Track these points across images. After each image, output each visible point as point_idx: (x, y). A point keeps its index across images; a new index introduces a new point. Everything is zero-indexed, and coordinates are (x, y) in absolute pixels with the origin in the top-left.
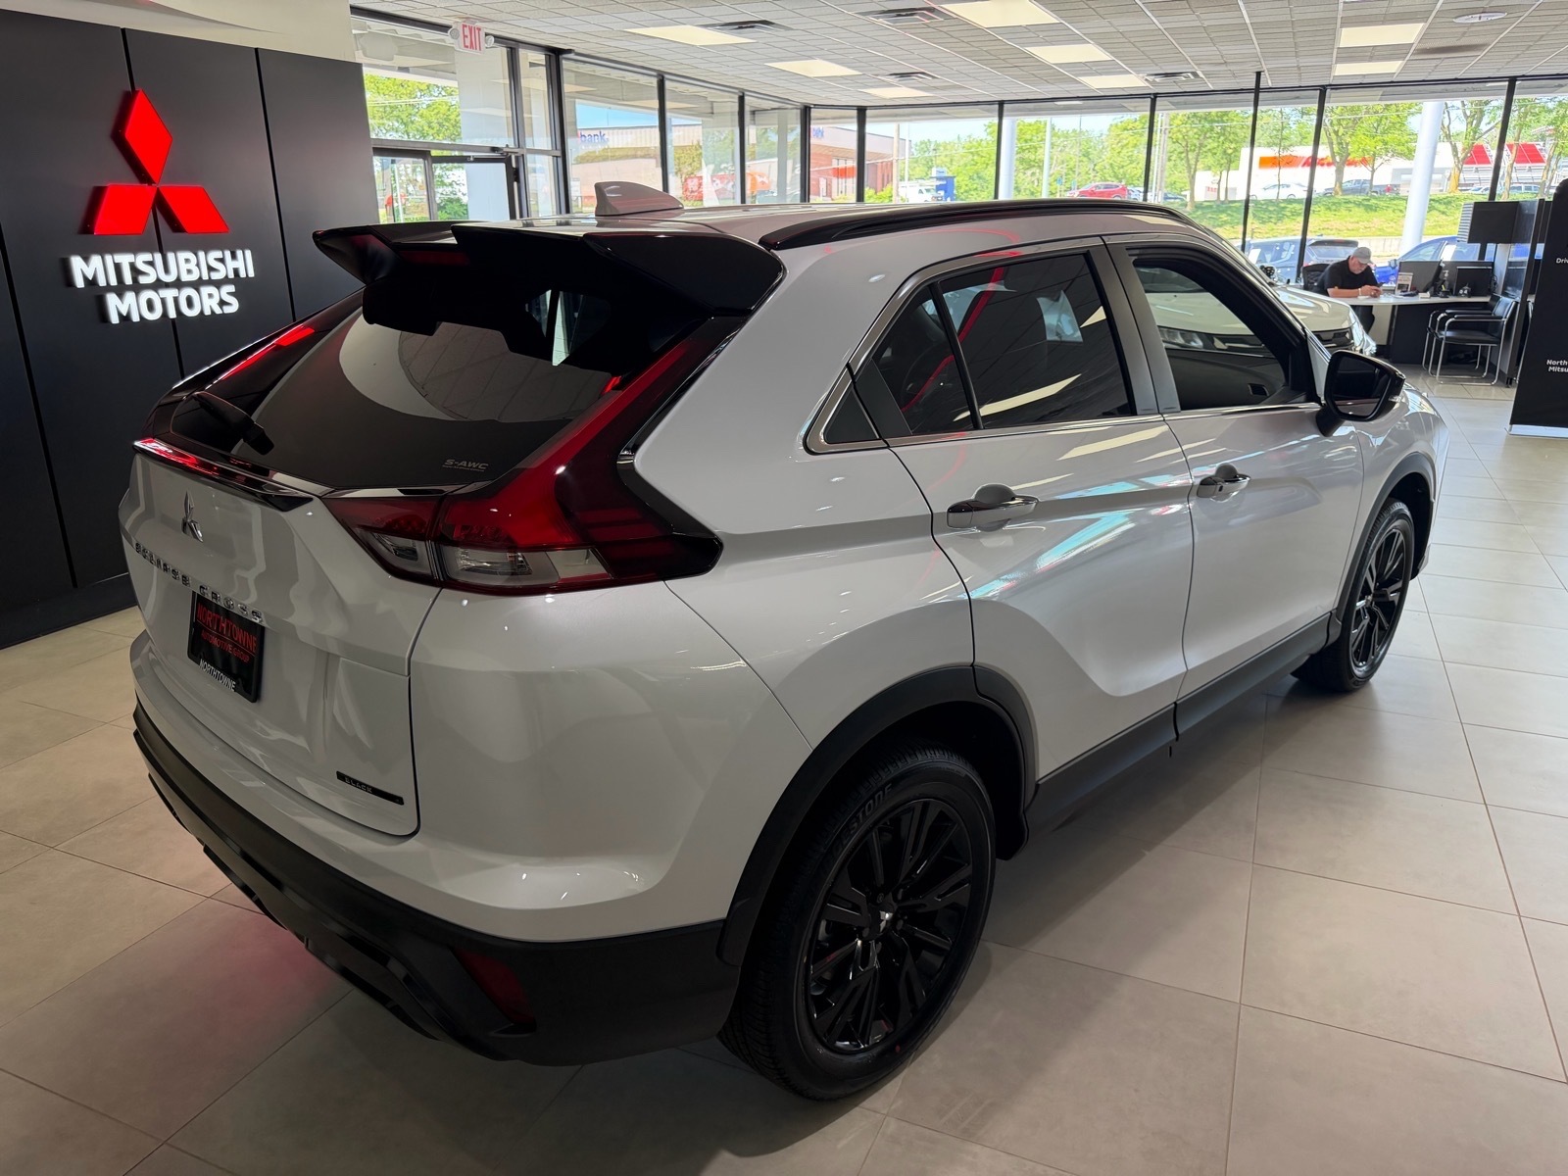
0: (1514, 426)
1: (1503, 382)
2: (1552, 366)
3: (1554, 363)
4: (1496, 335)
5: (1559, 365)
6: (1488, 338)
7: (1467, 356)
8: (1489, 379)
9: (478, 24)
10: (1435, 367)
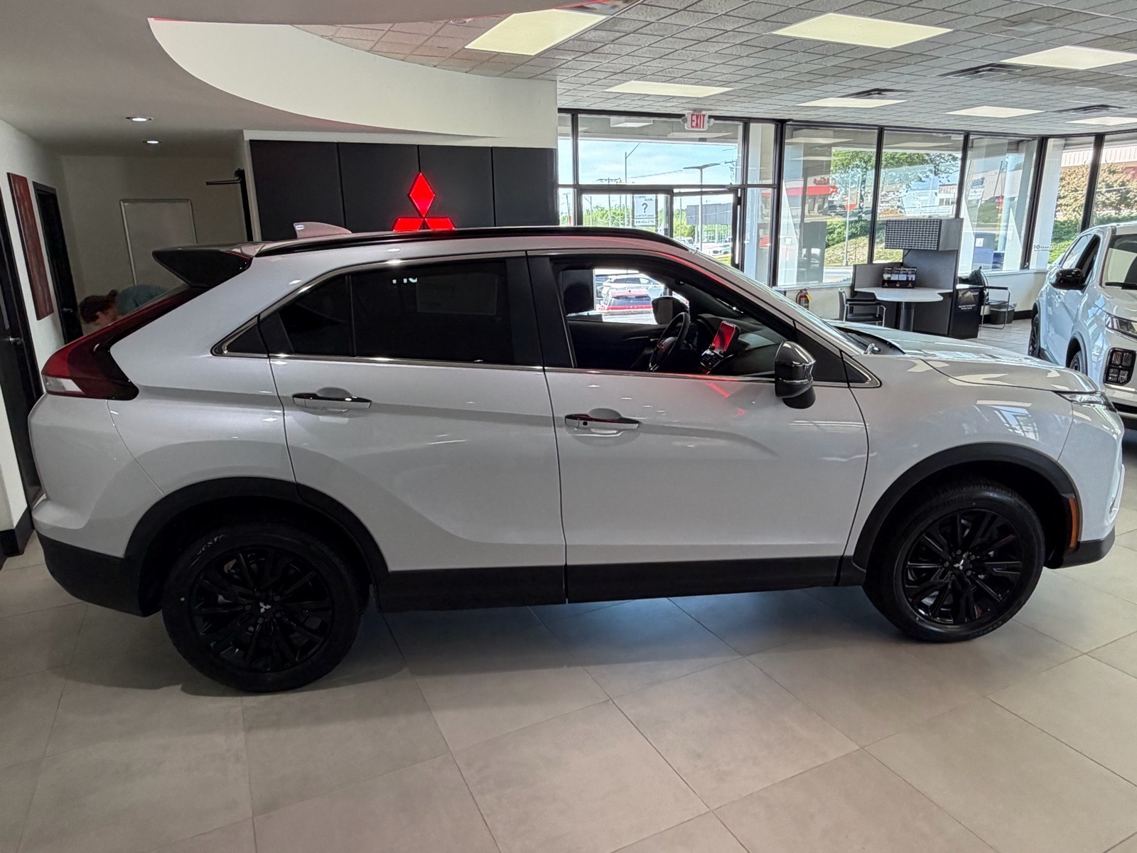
9: (703, 113)
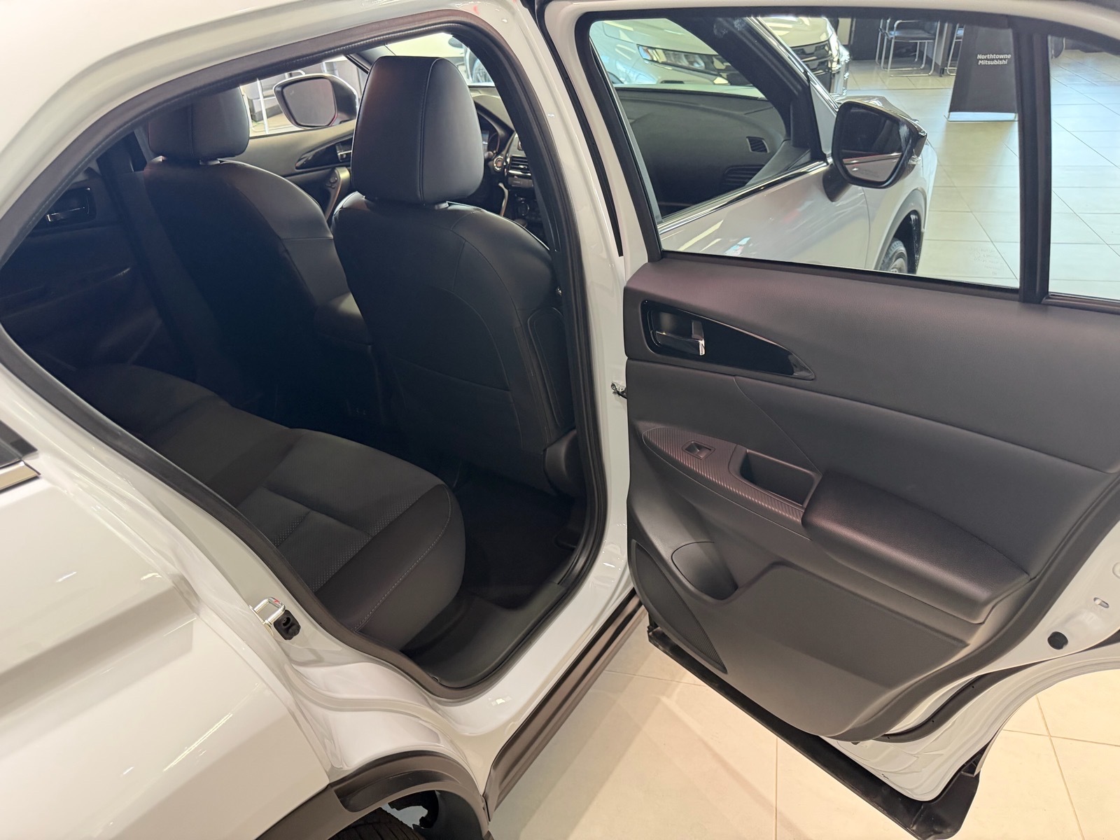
0: (951, 113)
1: (937, 72)
2: (981, 60)
3: (984, 57)
4: (932, 32)
5: (987, 59)
6: (925, 35)
7: (908, 51)
8: (927, 69)
10: (886, 62)
